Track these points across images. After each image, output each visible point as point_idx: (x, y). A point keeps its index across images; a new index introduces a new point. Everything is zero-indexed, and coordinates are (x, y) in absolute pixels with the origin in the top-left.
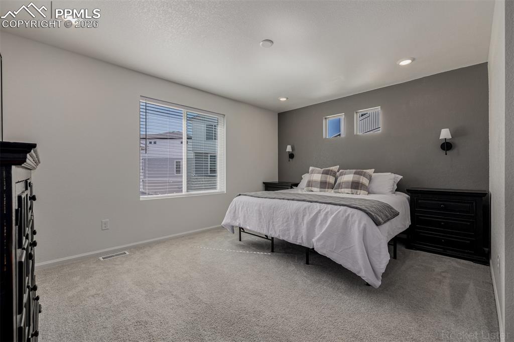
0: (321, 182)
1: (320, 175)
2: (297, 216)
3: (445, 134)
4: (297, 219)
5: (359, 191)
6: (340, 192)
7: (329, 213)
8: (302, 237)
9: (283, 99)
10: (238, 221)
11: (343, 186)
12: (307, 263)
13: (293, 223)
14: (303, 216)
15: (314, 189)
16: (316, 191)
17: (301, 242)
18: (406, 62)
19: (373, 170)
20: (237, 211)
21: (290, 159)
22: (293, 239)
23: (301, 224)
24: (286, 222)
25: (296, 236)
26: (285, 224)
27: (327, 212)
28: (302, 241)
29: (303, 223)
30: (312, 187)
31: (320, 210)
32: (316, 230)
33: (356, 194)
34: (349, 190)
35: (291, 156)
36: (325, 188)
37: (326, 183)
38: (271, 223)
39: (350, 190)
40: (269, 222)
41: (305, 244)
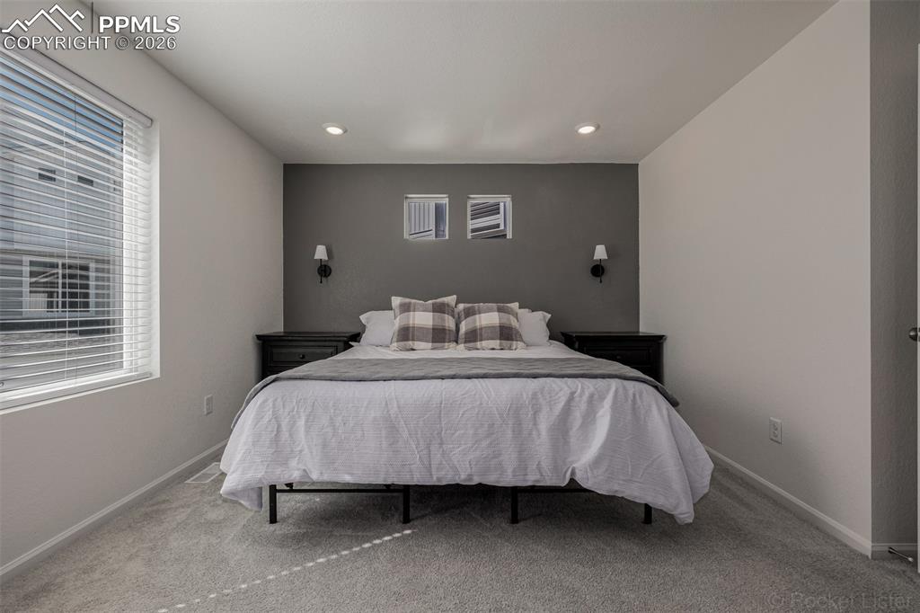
0: (433, 329)
1: (430, 315)
2: (518, 417)
3: (600, 253)
4: (518, 423)
5: (514, 342)
6: (479, 347)
7: (596, 396)
8: (539, 464)
9: (335, 131)
10: (293, 463)
11: (485, 335)
12: (515, 520)
13: (509, 434)
14: (536, 413)
15: (417, 345)
16: (424, 350)
17: (538, 477)
18: (587, 130)
19: (517, 304)
20: (285, 435)
21: (324, 279)
22: (514, 476)
23: (530, 434)
24: (489, 435)
25: (522, 466)
26: (484, 444)
27: (592, 396)
28: (542, 475)
29: (538, 430)
30: (413, 340)
31: (573, 393)
32: (573, 440)
33: (510, 349)
34: (496, 343)
35: (324, 270)
36: (444, 342)
37: (444, 329)
38: (434, 448)
39: (498, 341)
40: (428, 447)
41: (550, 480)
